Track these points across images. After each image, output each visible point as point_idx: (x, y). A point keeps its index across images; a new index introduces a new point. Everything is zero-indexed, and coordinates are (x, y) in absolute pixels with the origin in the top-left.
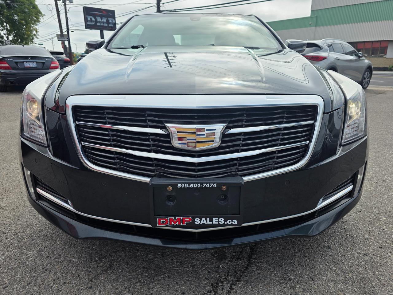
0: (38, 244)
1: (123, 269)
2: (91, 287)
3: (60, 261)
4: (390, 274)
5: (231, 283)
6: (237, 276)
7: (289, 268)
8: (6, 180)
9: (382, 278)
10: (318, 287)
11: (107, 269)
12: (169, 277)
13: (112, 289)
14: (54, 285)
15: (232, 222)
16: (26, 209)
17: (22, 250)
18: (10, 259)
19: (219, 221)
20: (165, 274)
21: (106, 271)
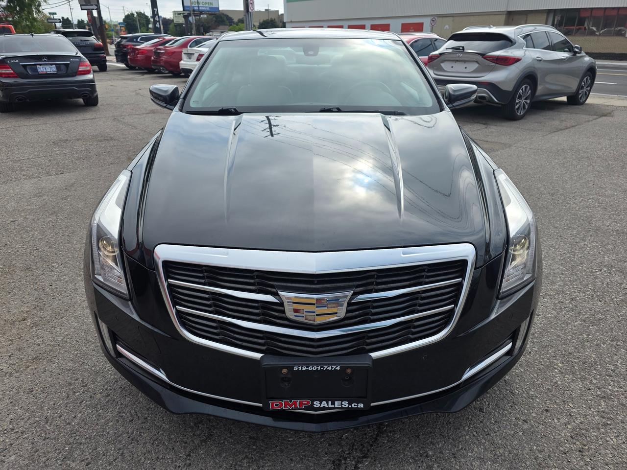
0: (116, 401)
1: (225, 439)
2: (190, 463)
3: (147, 427)
4: (551, 450)
5: (356, 460)
6: (364, 450)
7: (428, 440)
8: (52, 294)
9: (539, 455)
10: (460, 467)
11: (206, 439)
12: (282, 451)
13: (215, 467)
14: (145, 461)
15: (358, 405)
16: (90, 345)
17: (97, 411)
18: (86, 424)
19: (342, 404)
20: (276, 446)
21: (205, 441)
